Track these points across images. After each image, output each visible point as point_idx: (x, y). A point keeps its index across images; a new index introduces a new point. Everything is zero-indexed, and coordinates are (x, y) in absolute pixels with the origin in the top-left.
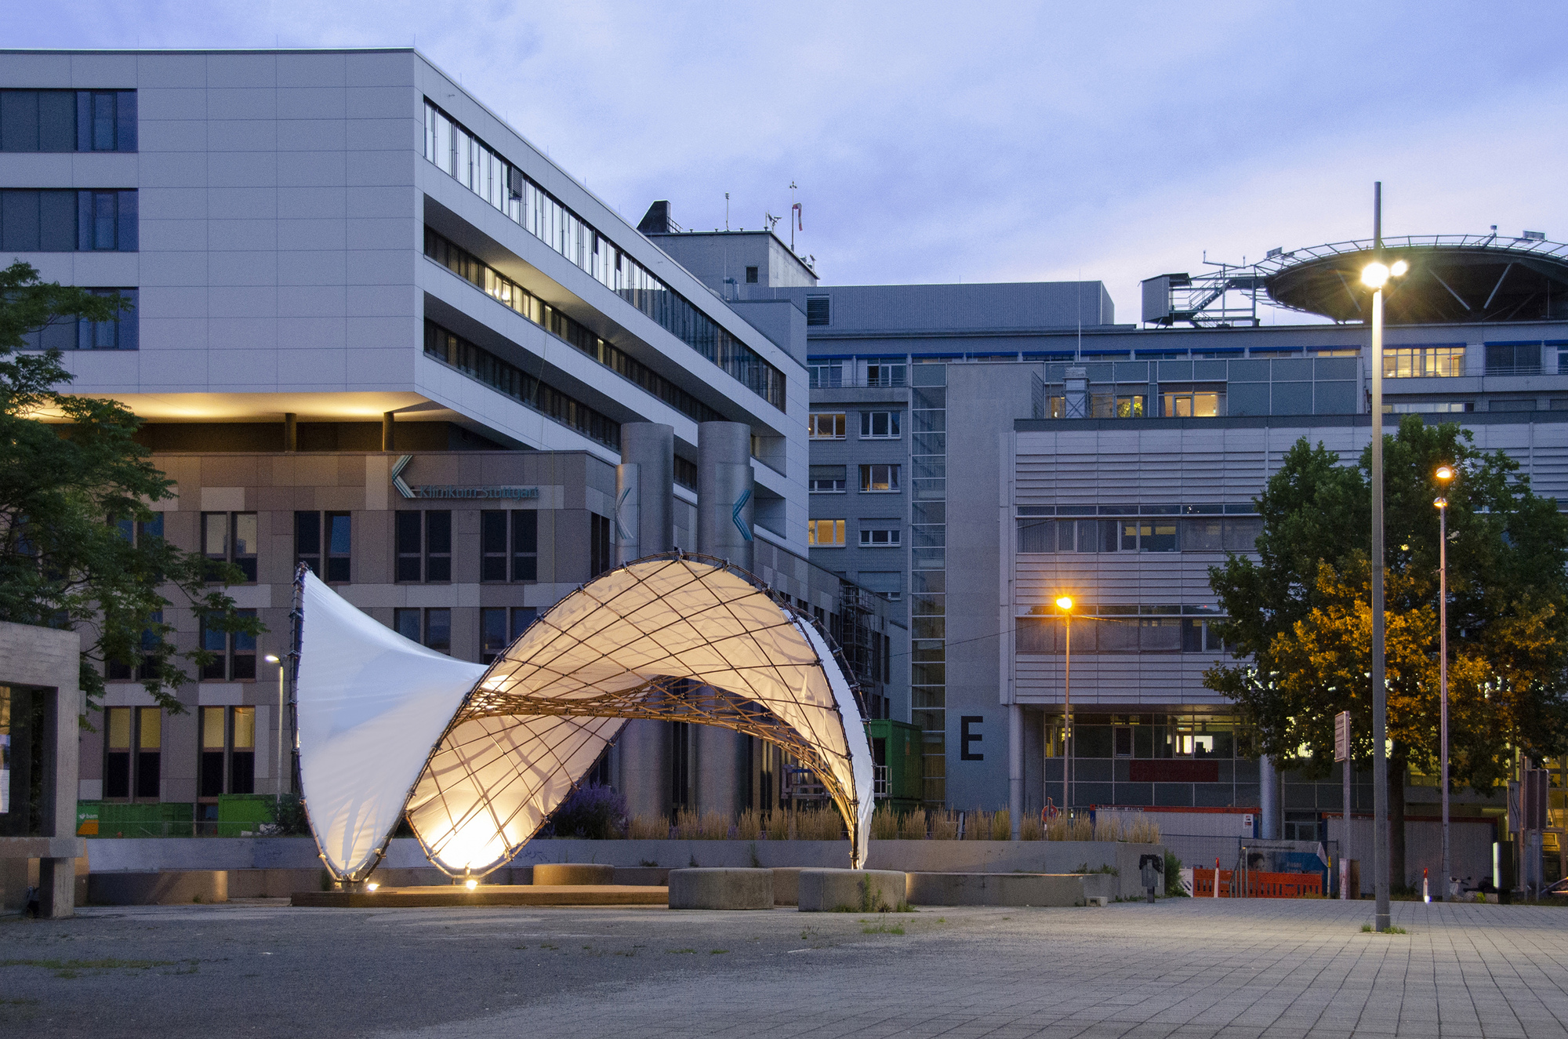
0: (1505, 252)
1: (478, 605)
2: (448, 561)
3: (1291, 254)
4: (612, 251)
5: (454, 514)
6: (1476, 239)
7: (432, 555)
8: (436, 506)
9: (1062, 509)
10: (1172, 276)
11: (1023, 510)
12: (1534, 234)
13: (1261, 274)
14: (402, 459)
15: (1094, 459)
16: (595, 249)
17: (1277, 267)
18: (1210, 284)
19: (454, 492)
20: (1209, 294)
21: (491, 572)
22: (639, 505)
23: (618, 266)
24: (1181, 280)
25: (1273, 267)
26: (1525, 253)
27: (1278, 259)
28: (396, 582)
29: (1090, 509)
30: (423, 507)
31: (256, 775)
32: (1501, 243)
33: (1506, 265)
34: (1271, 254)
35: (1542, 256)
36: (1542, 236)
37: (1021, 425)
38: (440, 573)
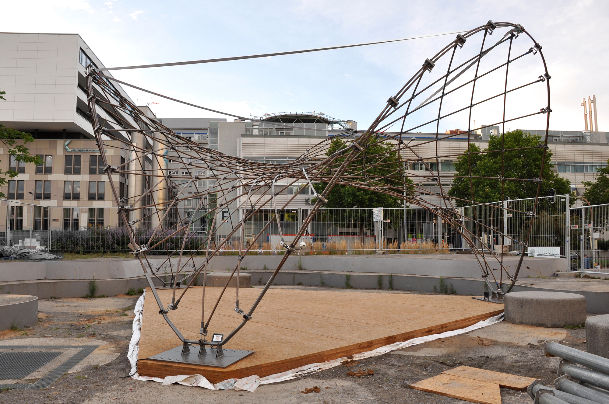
1: (88, 180)
2: (80, 169)
5: (82, 157)
7: (76, 167)
8: (77, 154)
14: (67, 141)
15: (264, 145)
19: (82, 150)
21: (92, 171)
28: (65, 174)
30: (73, 154)
31: (23, 225)
32: (316, 115)
37: (243, 136)
38: (78, 172)
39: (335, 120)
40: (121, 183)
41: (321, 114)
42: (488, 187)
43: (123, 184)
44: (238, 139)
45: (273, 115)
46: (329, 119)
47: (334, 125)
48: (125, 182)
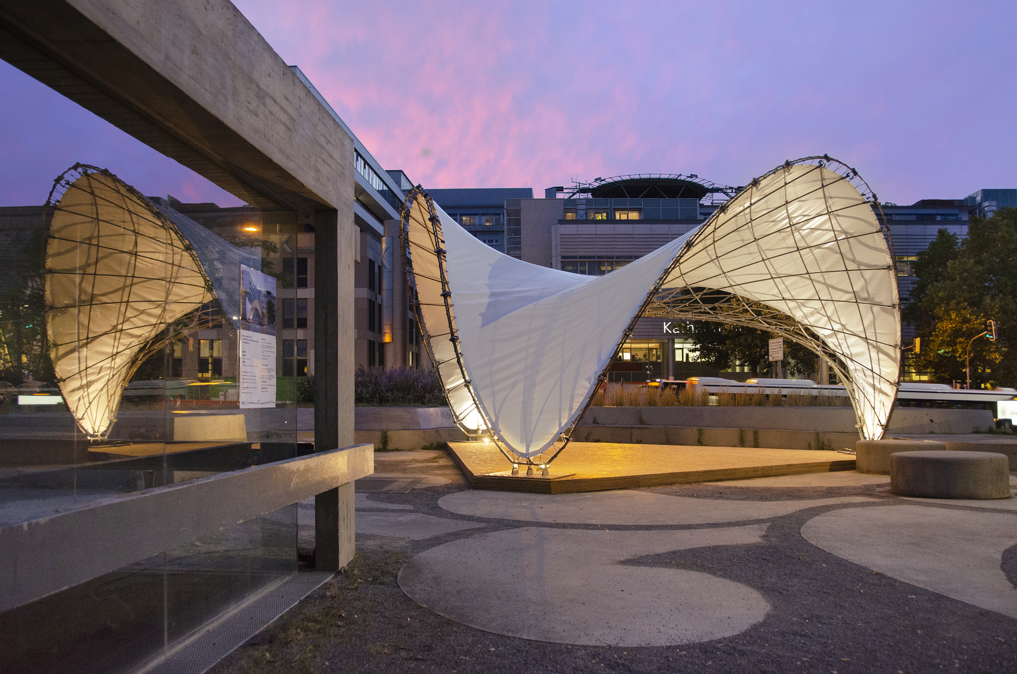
0: (683, 181)
2: (306, 279)
3: (604, 180)
4: (363, 162)
5: (308, 259)
6: (673, 176)
7: (299, 276)
8: (300, 256)
9: (581, 257)
10: (557, 187)
11: (563, 257)
12: (694, 175)
13: (591, 187)
14: (286, 237)
16: (357, 160)
17: (598, 185)
18: (571, 191)
19: (307, 250)
20: (571, 194)
22: (393, 254)
23: (365, 168)
24: (560, 189)
25: (596, 184)
26: (690, 182)
27: (599, 182)
29: (593, 257)
30: (295, 256)
32: (682, 178)
33: (683, 186)
34: (596, 180)
35: (695, 183)
36: (696, 176)
38: (302, 284)
39: (715, 186)
40: (370, 300)
41: (691, 176)
42: (966, 304)
43: (374, 302)
44: (553, 227)
45: (610, 181)
46: (706, 185)
47: (715, 194)
48: (376, 300)
